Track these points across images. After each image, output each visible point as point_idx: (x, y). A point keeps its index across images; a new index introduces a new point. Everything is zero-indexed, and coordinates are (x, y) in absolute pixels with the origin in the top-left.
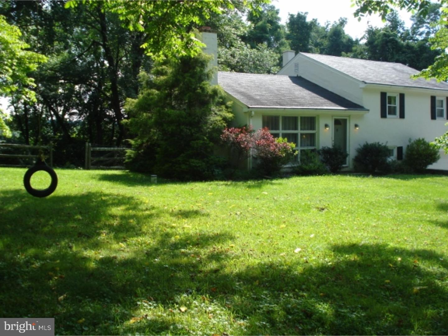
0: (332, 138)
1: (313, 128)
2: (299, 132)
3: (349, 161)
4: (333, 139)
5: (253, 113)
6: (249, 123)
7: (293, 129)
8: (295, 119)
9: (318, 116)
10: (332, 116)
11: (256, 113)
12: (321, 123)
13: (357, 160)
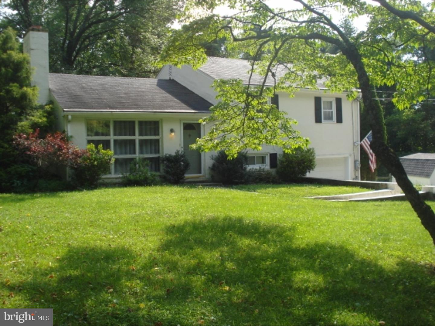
0: (180, 145)
1: (156, 133)
2: (137, 138)
3: (205, 170)
4: (182, 146)
5: (70, 117)
6: (67, 129)
7: (130, 135)
8: (131, 124)
9: (162, 120)
10: (180, 120)
11: (73, 117)
12: (165, 128)
13: (213, 168)
